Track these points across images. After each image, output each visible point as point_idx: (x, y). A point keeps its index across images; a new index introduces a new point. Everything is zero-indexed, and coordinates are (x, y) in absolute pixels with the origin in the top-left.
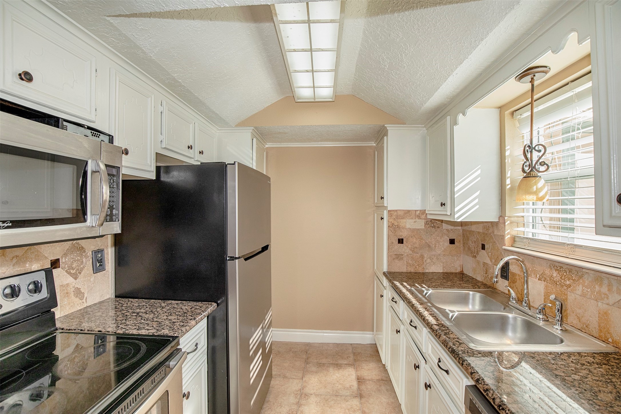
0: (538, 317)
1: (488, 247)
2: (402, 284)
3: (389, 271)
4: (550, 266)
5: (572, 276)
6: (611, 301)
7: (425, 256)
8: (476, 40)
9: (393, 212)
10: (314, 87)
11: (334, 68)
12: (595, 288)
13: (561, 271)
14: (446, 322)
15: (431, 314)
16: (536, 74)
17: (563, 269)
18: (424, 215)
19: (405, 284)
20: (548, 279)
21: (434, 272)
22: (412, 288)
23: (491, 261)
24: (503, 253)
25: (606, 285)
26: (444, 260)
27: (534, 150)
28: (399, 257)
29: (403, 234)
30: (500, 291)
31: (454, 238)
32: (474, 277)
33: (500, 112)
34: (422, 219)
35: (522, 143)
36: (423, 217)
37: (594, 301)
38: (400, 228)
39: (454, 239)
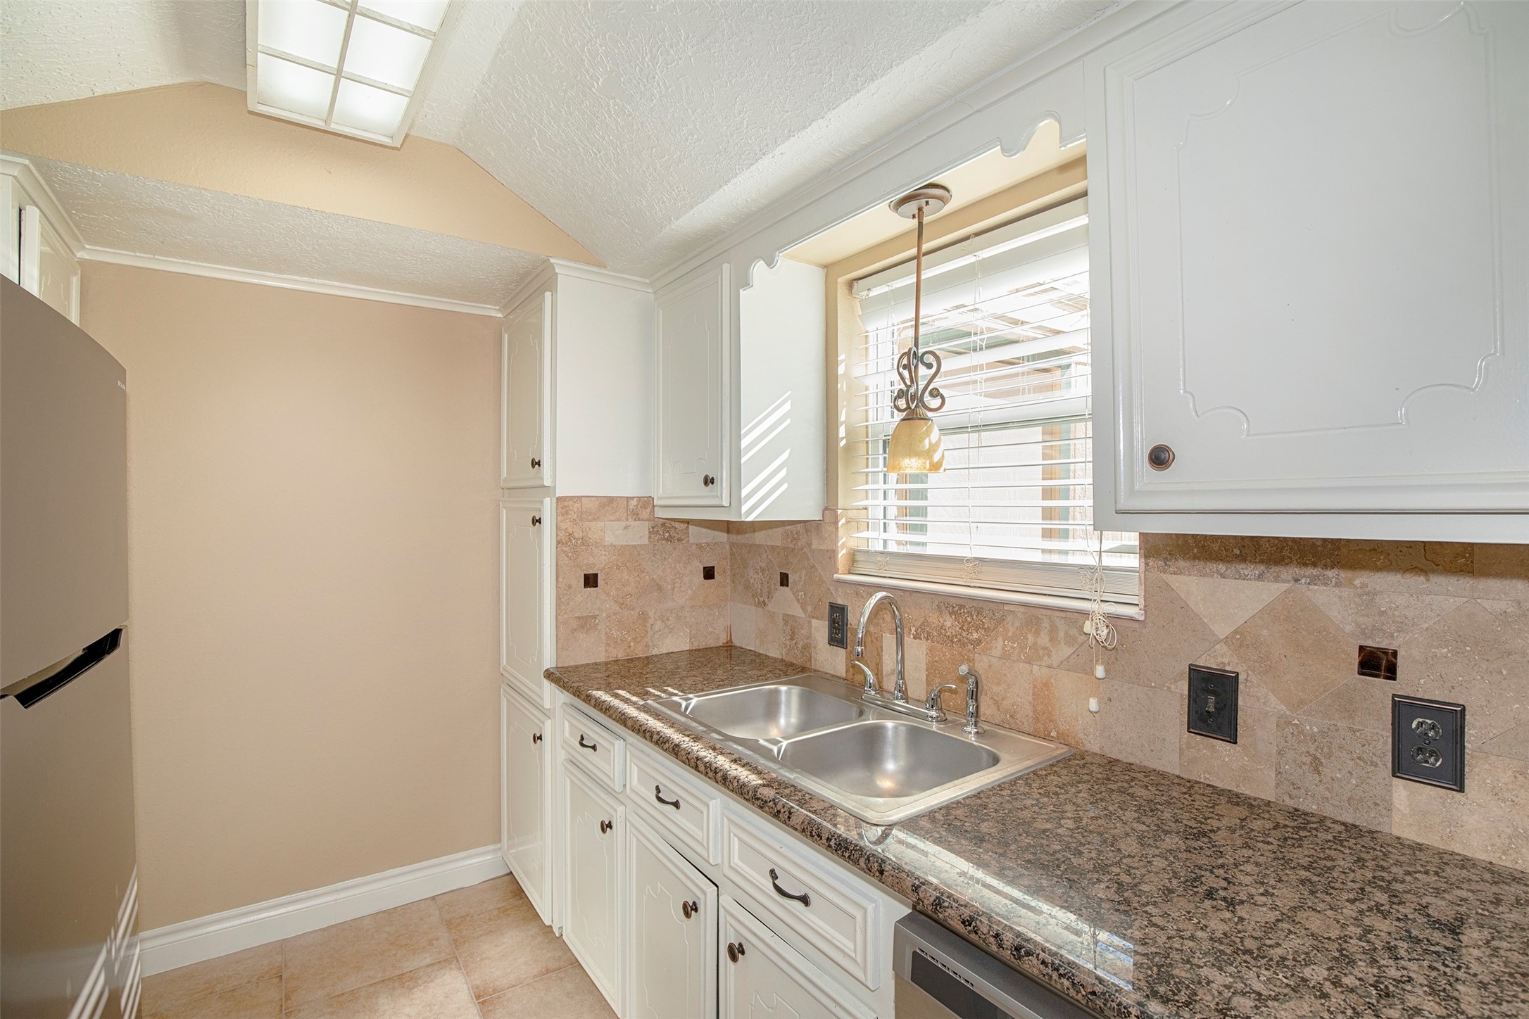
0: (930, 717)
1: (797, 579)
2: (617, 696)
3: (560, 665)
4: (939, 607)
5: (983, 622)
6: (1055, 660)
7: (651, 614)
8: (858, 76)
9: (570, 503)
10: (339, 74)
11: (434, 29)
12: (1027, 639)
13: (961, 613)
14: (782, 771)
15: (735, 761)
16: (931, 201)
17: (965, 611)
18: (648, 510)
19: (621, 692)
20: (935, 634)
21: (671, 651)
22: (650, 702)
23: (804, 610)
24: (832, 589)
25: (1046, 630)
26: (693, 620)
27: (920, 365)
28: (586, 623)
29: (595, 563)
30: (827, 673)
31: (712, 565)
32: (761, 652)
33: (826, 277)
34: (643, 520)
35: (864, 351)
36: (645, 514)
37: (1025, 665)
38: (588, 545)
39: (713, 567)
